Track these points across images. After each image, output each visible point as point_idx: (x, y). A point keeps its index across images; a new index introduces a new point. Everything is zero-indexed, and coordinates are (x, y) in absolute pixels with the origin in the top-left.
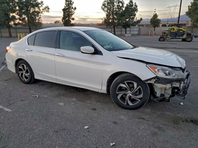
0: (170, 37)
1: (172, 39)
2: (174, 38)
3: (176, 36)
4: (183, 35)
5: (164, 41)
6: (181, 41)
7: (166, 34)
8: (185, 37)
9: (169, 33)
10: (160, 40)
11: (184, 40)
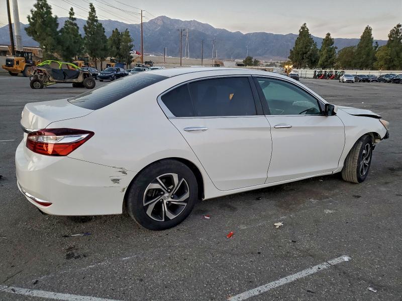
0: (55, 79)
1: (57, 82)
2: (62, 81)
3: (65, 79)
4: (78, 76)
5: (42, 87)
6: (71, 88)
7: (42, 74)
8: (80, 79)
9: (50, 72)
10: (33, 87)
11: (77, 85)
